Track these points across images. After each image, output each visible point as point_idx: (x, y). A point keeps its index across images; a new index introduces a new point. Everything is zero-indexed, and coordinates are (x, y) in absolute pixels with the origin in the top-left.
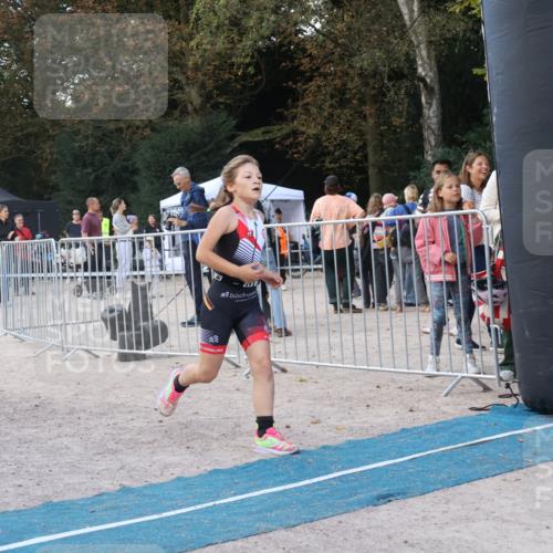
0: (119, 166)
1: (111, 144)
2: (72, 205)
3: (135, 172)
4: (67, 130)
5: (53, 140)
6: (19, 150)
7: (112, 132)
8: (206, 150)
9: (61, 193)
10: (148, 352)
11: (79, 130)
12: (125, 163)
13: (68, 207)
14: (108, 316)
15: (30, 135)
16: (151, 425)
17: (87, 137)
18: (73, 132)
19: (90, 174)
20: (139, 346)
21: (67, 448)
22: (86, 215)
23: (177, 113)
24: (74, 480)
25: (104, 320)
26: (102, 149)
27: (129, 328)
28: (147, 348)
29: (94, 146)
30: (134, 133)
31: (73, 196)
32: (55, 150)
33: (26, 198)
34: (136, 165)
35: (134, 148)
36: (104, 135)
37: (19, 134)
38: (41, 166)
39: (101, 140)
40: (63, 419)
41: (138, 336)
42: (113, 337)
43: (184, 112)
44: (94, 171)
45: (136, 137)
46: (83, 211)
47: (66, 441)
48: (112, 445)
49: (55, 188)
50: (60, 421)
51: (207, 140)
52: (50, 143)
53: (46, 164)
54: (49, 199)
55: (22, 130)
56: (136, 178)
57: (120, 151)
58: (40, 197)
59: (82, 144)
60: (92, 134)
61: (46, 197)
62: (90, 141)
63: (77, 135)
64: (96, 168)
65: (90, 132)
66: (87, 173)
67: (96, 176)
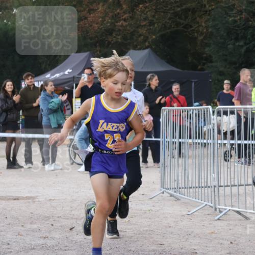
2: (224, 75)
4: (223, 5)
5: (209, 15)
6: (178, 24)
9: (213, 64)
11: (234, 5)
13: (220, 78)
15: (188, 10)
17: (240, 12)
18: (228, 7)
19: (242, 46)
22: (238, 85)
26: (254, 23)
29: (247, 20)
31: (225, 67)
32: (210, 24)
33: (183, 69)
37: (179, 9)
38: (196, 38)
44: (246, 44)
46: (235, 81)
49: (209, 59)
52: (206, 18)
53: (202, 37)
54: (202, 70)
55: (181, 5)
58: (194, 68)
59: (236, 18)
60: (245, 10)
61: (199, 67)
62: (243, 16)
63: (232, 10)
64: (247, 42)
65: (244, 8)
66: (239, 46)
67: (247, 48)
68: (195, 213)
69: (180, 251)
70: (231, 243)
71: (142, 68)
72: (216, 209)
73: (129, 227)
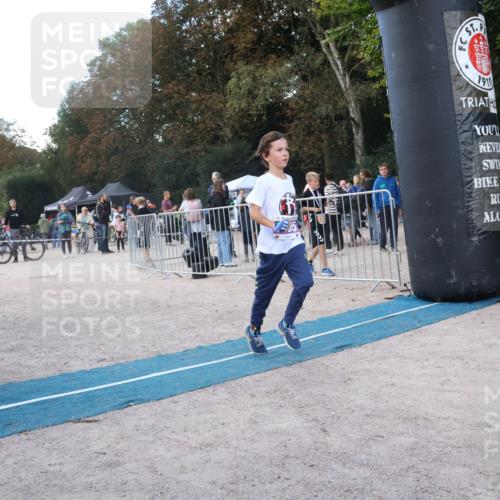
0: (189, 173)
1: (184, 161)
3: (198, 175)
5: (153, 160)
6: (135, 166)
7: (184, 154)
8: (236, 161)
10: (208, 273)
12: (192, 171)
14: (186, 254)
17: (171, 158)
19: (173, 177)
20: (203, 271)
21: (168, 326)
23: (219, 142)
24: (172, 343)
25: (184, 257)
26: (180, 164)
27: (198, 261)
28: (208, 271)
29: (175, 162)
30: (196, 154)
32: (154, 165)
34: (198, 172)
35: (197, 163)
36: (180, 156)
37: (135, 158)
38: (147, 174)
39: (179, 159)
40: (165, 310)
41: (203, 265)
42: (189, 266)
43: (223, 142)
44: (175, 176)
45: (197, 156)
47: (167, 323)
48: (192, 324)
50: (163, 312)
51: (236, 156)
52: (151, 162)
53: (150, 173)
55: (137, 156)
56: (199, 179)
57: (189, 164)
59: (169, 162)
60: (173, 156)
62: (173, 160)
63: (166, 157)
64: (176, 174)
66: (171, 177)
67: (176, 178)
71: (116, 194)
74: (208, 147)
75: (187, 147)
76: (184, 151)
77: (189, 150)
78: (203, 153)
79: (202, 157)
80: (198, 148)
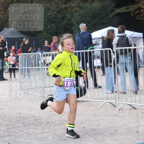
0: (66, 23)
1: (63, 14)
3: (72, 25)
7: (63, 9)
8: (102, 16)
9: (42, 34)
11: (50, 8)
12: (68, 22)
16: (80, 129)
17: (53, 11)
18: (48, 9)
19: (54, 26)
21: (47, 138)
26: (59, 16)
29: (56, 15)
30: (72, 9)
31: (47, 35)
33: (29, 36)
34: (73, 23)
35: (72, 16)
36: (60, 10)
39: (59, 12)
40: (44, 125)
44: (56, 25)
45: (73, 11)
47: (46, 135)
50: (43, 127)
51: (102, 12)
54: (37, 36)
56: (73, 28)
57: (66, 17)
58: (34, 36)
59: (51, 14)
60: (55, 10)
61: (36, 35)
62: (54, 13)
63: (49, 10)
64: (57, 24)
65: (54, 9)
66: (53, 26)
67: (57, 27)
68: (35, 99)
69: (28, 116)
70: (50, 111)
71: (11, 36)
72: (44, 97)
73: (6, 107)
74: (81, 4)
75: (65, 4)
76: (63, 6)
77: (67, 6)
78: (78, 9)
79: (76, 11)
80: (74, 5)
